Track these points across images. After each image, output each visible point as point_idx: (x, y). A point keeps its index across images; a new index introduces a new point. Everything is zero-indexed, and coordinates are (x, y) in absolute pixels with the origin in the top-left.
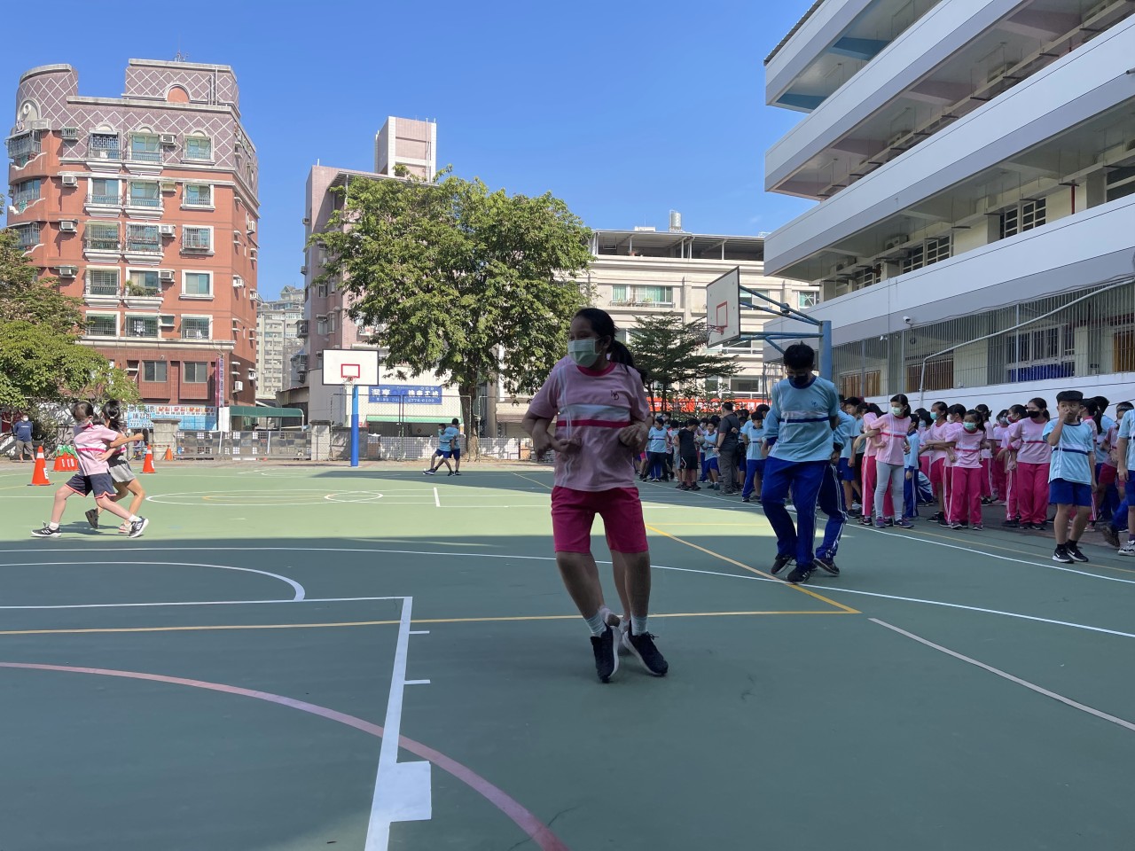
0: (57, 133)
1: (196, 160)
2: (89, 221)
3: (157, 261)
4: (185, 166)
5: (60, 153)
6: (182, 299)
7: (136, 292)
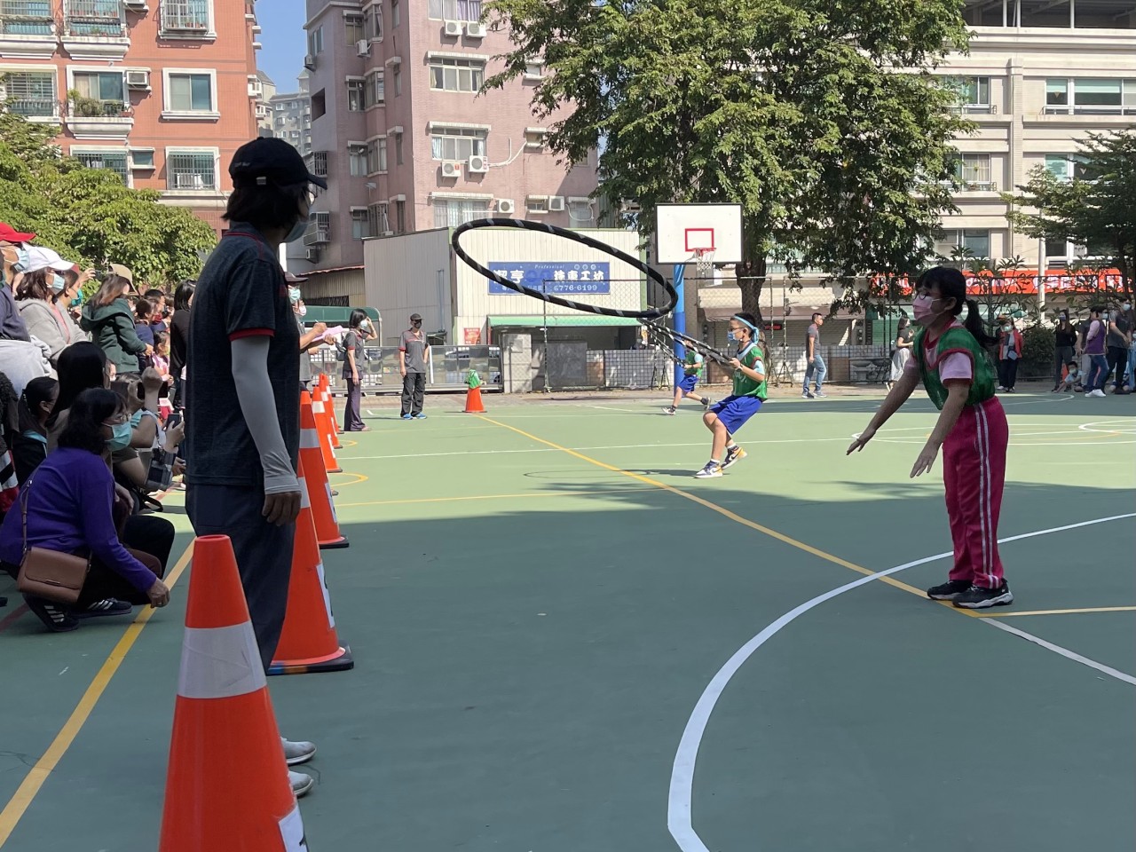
6: (166, 121)
7: (87, 110)
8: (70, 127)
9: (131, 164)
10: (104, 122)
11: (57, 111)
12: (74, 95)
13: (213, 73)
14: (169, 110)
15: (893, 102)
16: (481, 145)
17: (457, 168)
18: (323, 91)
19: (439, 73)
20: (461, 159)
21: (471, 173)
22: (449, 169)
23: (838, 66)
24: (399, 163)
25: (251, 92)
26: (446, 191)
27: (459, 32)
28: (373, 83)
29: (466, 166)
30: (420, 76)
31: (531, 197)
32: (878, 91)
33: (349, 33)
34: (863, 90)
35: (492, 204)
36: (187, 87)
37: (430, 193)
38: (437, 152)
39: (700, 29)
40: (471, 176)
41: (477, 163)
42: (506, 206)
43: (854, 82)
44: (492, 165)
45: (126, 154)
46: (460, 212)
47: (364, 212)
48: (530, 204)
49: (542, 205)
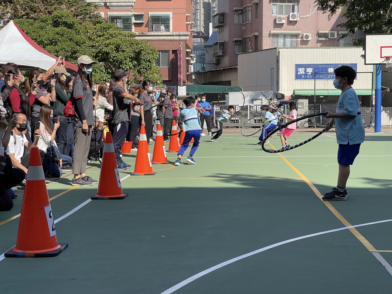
8: (108, 4)
9: (133, 21)
10: (122, 2)
16: (296, 7)
17: (284, 19)
20: (286, 14)
21: (291, 21)
22: (280, 19)
24: (257, 17)
26: (278, 30)
29: (288, 18)
31: (320, 32)
35: (300, 36)
37: (270, 32)
38: (274, 11)
40: (290, 23)
41: (294, 17)
42: (307, 37)
44: (301, 17)
45: (132, 16)
46: (284, 40)
47: (240, 41)
48: (319, 35)
49: (325, 35)
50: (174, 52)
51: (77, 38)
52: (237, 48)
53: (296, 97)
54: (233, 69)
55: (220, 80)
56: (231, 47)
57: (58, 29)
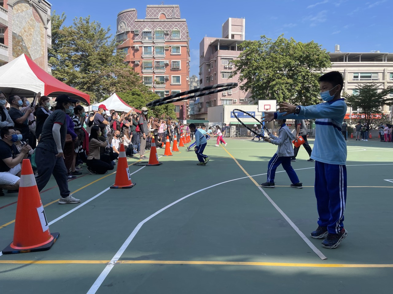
0: (132, 32)
1: (175, 38)
2: (143, 61)
3: (164, 72)
4: (172, 40)
5: (133, 39)
6: (172, 85)
7: (158, 83)
8: (155, 86)
9: (165, 93)
10: (161, 85)
11: (153, 83)
12: (156, 80)
13: (180, 76)
14: (172, 83)
15: (313, 79)
17: (226, 93)
18: (202, 79)
19: (223, 75)
23: (301, 72)
25: (187, 79)
26: (224, 98)
27: (228, 67)
28: (211, 77)
29: (228, 93)
30: (220, 75)
31: (241, 99)
32: (310, 77)
33: (207, 67)
34: (306, 76)
35: (233, 100)
36: (175, 79)
37: (221, 98)
39: (272, 65)
40: (229, 95)
41: (230, 92)
42: (235, 100)
43: (305, 75)
45: (164, 91)
46: (226, 102)
47: (209, 102)
48: (240, 100)
49: (243, 100)
50: (182, 106)
51: (142, 100)
52: (207, 104)
53: (231, 125)
54: (206, 113)
55: (200, 118)
56: (204, 105)
57: (134, 97)
